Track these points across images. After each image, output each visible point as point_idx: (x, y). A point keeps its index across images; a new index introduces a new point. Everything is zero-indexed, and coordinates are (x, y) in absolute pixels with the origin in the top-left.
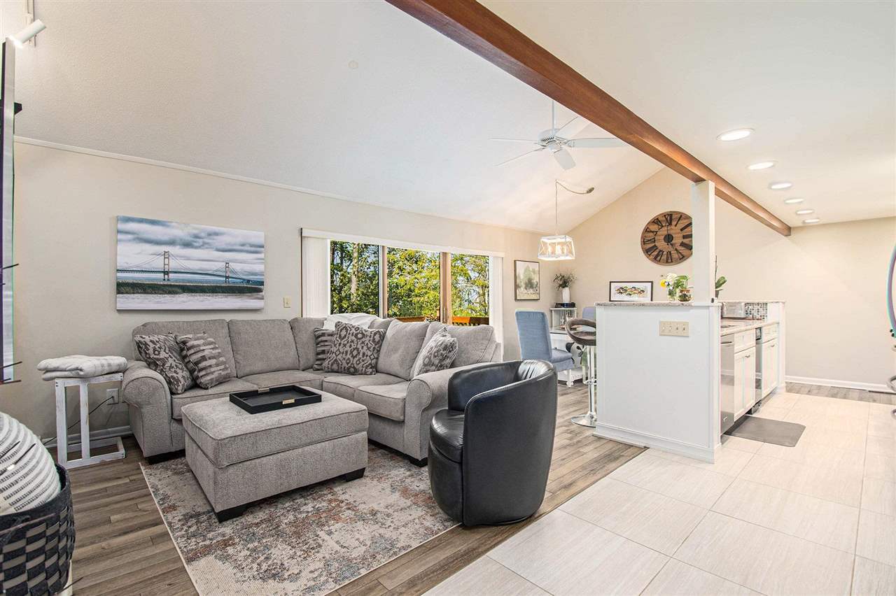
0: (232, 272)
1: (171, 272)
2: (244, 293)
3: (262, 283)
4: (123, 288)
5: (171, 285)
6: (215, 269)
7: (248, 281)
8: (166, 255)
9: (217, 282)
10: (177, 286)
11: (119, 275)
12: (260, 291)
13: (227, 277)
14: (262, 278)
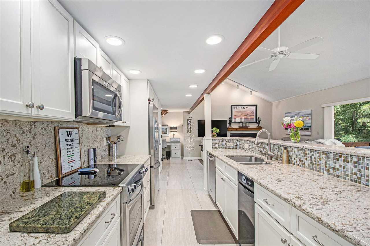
3: (310, 127)
12: (309, 129)
14: (309, 125)
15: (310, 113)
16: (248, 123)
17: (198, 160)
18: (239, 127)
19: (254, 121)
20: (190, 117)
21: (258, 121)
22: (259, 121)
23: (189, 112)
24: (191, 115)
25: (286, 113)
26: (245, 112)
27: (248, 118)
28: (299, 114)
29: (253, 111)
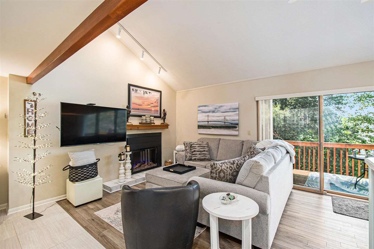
0: (227, 120)
1: (209, 121)
2: (230, 128)
3: (237, 124)
4: (200, 127)
5: (209, 126)
6: (221, 119)
7: (232, 124)
8: (208, 116)
9: (222, 124)
10: (210, 126)
11: (199, 123)
12: (236, 127)
13: (225, 122)
14: (237, 122)
15: (237, 106)
16: (152, 118)
17: (58, 206)
18: (140, 123)
19: (158, 115)
20: (34, 94)
21: (163, 115)
22: (165, 114)
23: (29, 81)
24: (36, 87)
25: (199, 107)
26: (147, 99)
27: (151, 110)
28: (221, 108)
29: (157, 100)
